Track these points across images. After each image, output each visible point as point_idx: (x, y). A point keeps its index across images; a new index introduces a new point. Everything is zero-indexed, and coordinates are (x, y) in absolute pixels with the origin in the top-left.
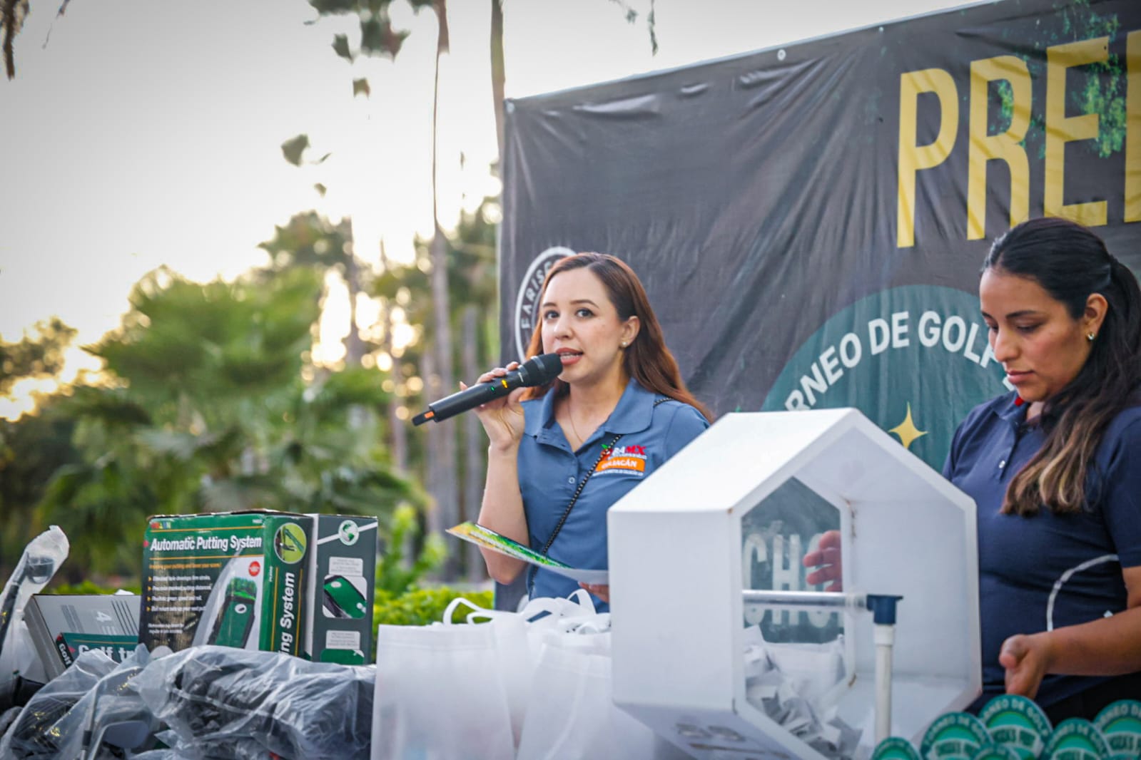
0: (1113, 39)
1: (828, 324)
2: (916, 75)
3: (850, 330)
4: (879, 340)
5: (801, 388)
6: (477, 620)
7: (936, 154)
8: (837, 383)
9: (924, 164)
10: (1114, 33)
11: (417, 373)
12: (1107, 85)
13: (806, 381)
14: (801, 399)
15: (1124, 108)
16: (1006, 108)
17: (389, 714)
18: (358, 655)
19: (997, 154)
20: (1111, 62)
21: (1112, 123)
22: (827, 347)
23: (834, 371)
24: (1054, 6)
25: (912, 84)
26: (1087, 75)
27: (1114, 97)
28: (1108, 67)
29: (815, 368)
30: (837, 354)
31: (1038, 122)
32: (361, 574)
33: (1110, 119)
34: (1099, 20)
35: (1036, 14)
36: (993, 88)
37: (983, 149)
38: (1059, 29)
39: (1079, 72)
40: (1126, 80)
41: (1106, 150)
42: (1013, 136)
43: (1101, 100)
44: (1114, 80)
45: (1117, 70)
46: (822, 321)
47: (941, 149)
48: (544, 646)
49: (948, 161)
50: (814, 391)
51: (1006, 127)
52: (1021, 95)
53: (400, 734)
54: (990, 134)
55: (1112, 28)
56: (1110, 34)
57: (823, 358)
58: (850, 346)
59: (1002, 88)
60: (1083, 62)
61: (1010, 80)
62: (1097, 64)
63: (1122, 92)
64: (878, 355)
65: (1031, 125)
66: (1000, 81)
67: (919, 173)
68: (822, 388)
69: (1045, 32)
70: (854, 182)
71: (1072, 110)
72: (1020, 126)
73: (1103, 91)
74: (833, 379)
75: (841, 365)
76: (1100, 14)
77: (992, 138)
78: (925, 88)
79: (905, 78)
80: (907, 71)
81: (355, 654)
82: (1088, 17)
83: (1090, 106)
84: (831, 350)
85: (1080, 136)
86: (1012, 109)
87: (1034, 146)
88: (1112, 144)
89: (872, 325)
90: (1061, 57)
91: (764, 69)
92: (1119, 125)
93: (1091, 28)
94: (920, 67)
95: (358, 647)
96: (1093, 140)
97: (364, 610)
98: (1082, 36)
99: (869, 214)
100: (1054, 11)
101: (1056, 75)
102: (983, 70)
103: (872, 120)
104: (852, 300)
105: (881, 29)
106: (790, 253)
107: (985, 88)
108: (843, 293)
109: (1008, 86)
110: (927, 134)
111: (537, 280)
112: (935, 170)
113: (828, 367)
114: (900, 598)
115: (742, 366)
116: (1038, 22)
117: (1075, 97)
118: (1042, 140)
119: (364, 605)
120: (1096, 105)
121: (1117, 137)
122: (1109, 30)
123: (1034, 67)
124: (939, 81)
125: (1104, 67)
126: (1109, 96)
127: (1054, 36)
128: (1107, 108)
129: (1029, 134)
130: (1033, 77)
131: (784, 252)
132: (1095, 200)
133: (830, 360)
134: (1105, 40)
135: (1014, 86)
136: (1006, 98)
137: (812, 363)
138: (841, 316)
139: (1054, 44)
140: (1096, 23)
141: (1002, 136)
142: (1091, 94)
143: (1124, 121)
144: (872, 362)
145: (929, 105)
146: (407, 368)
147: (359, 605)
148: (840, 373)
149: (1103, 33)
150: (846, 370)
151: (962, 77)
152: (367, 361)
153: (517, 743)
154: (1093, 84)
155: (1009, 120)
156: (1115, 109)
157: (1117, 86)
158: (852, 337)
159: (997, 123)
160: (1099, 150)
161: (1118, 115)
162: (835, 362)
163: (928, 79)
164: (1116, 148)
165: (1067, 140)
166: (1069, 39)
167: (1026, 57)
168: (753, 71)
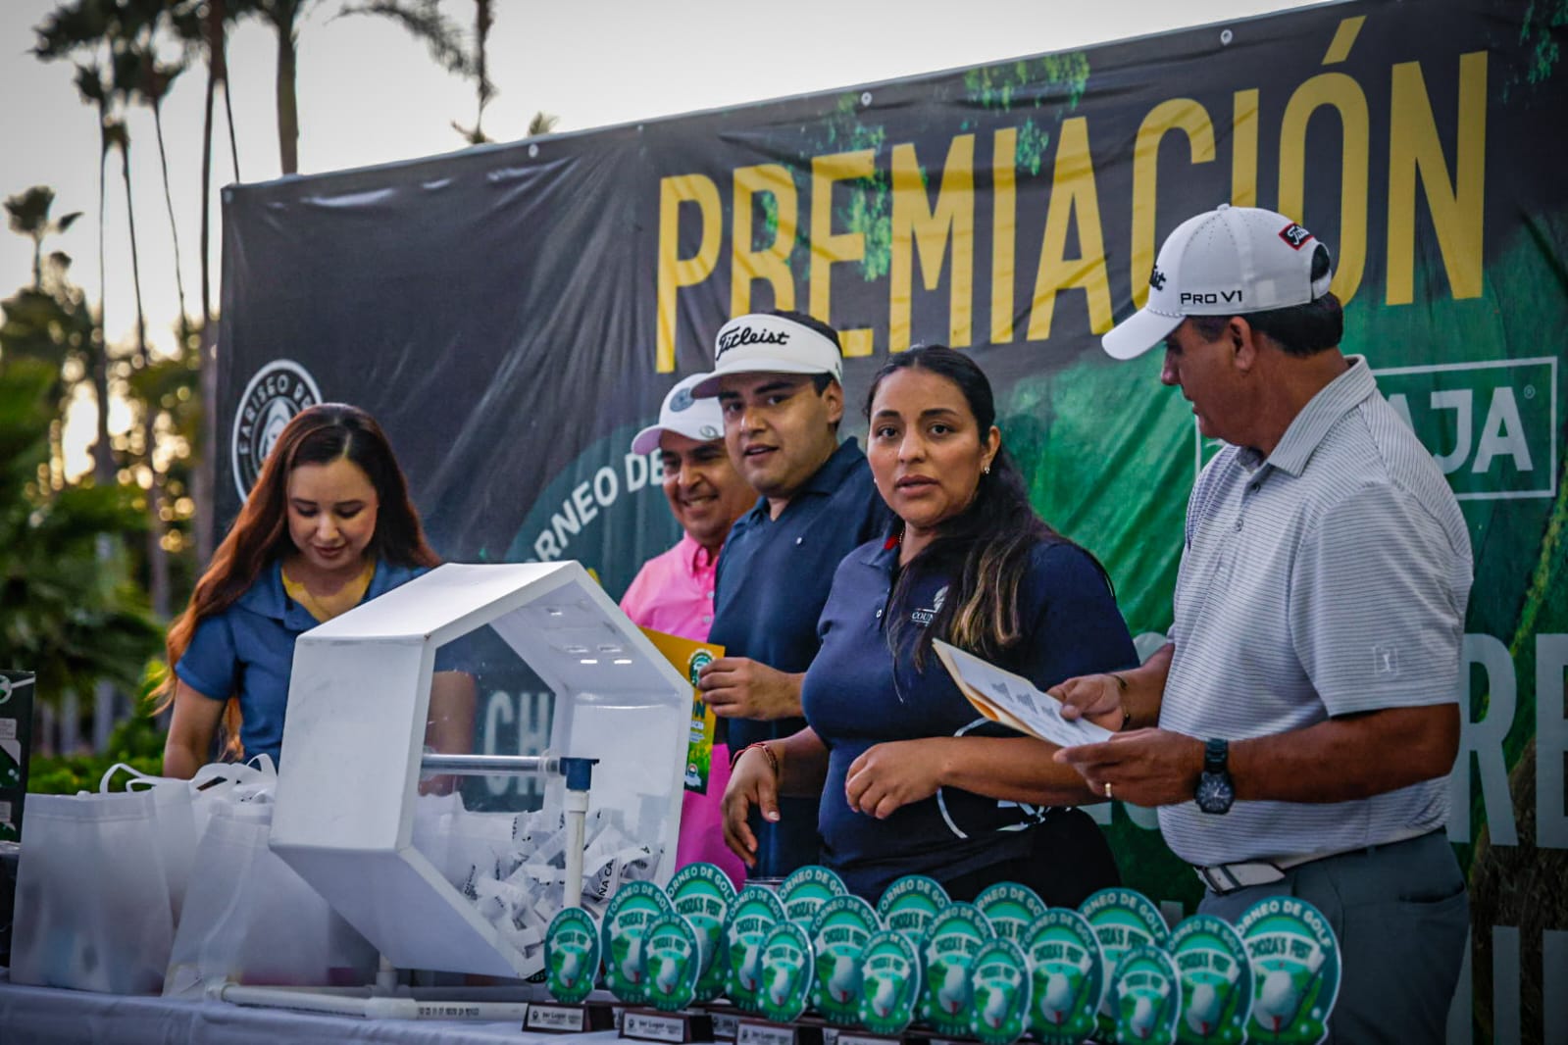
0: (879, 152)
1: (582, 455)
2: (677, 180)
3: (605, 463)
4: (636, 476)
5: (552, 528)
6: (138, 787)
7: (698, 270)
8: (592, 522)
9: (686, 281)
10: (880, 146)
11: (185, 493)
12: (873, 203)
13: (557, 520)
14: (551, 540)
15: (890, 229)
16: (770, 222)
17: (33, 894)
18: (8, 829)
19: (761, 273)
20: (877, 178)
21: (877, 244)
22: (581, 482)
23: (588, 509)
24: (820, 113)
25: (674, 190)
26: (852, 190)
27: (879, 216)
28: (874, 182)
29: (567, 506)
30: (591, 491)
31: (803, 240)
32: (14, 736)
33: (876, 239)
34: (864, 130)
35: (800, 120)
36: (757, 201)
37: (747, 266)
38: (825, 135)
39: (845, 186)
40: (891, 197)
41: (872, 274)
42: (779, 254)
43: (867, 218)
44: (880, 197)
45: (883, 186)
46: (575, 454)
47: (704, 265)
48: (209, 816)
49: (710, 278)
50: (567, 532)
51: (770, 244)
52: (785, 209)
53: (45, 917)
54: (754, 249)
55: (878, 140)
56: (875, 147)
57: (577, 494)
58: (605, 482)
59: (766, 200)
60: (848, 175)
61: (774, 191)
62: (863, 180)
63: (887, 210)
64: (635, 493)
65: (796, 242)
66: (763, 193)
67: (680, 290)
68: (575, 528)
69: (810, 141)
70: (611, 296)
71: (838, 228)
72: (785, 243)
73: (868, 208)
74: (586, 518)
75: (595, 503)
76: (866, 124)
77: (756, 255)
78: (687, 197)
79: (665, 183)
80: (668, 175)
81: (4, 828)
82: (853, 127)
83: (855, 224)
84: (585, 486)
85: (845, 257)
86: (776, 225)
87: (799, 265)
88: (878, 267)
89: (630, 459)
90: (827, 170)
91: (516, 165)
92: (885, 246)
93: (857, 140)
94: (681, 173)
95: (9, 820)
96: (858, 262)
97: (17, 777)
98: (848, 147)
99: (627, 336)
100: (818, 118)
101: (822, 190)
102: (747, 179)
103: (631, 229)
104: (609, 429)
105: (640, 128)
106: (541, 376)
107: (749, 199)
108: (600, 423)
109: (773, 198)
110: (689, 247)
111: (258, 398)
112: (696, 288)
113: (581, 505)
114: (596, 761)
115: (488, 501)
116: (803, 129)
117: (840, 213)
118: (807, 260)
119: (16, 772)
120: (862, 223)
121: (883, 261)
122: (875, 143)
123: (799, 179)
124: (700, 188)
125: (870, 183)
126: (875, 214)
127: (819, 146)
128: (872, 228)
129: (794, 253)
130: (799, 190)
131: (536, 372)
132: (861, 327)
133: (584, 496)
134: (871, 153)
135: (778, 198)
136: (770, 212)
137: (563, 501)
138: (596, 448)
139: (820, 154)
140: (861, 134)
141: (766, 253)
142: (857, 210)
143: (890, 241)
144: (627, 499)
145: (690, 213)
146: (174, 488)
147: (11, 772)
148: (594, 512)
149: (868, 146)
150: (601, 509)
151: (725, 186)
152: (123, 477)
153: (176, 923)
154: (858, 201)
155: (773, 236)
156: (881, 229)
157: (882, 203)
158: (607, 472)
159: (761, 239)
160: (865, 272)
161: (883, 235)
162: (589, 499)
163: (690, 187)
164: (882, 271)
165: (833, 260)
166: (833, 149)
167: (790, 167)
168: (501, 166)
